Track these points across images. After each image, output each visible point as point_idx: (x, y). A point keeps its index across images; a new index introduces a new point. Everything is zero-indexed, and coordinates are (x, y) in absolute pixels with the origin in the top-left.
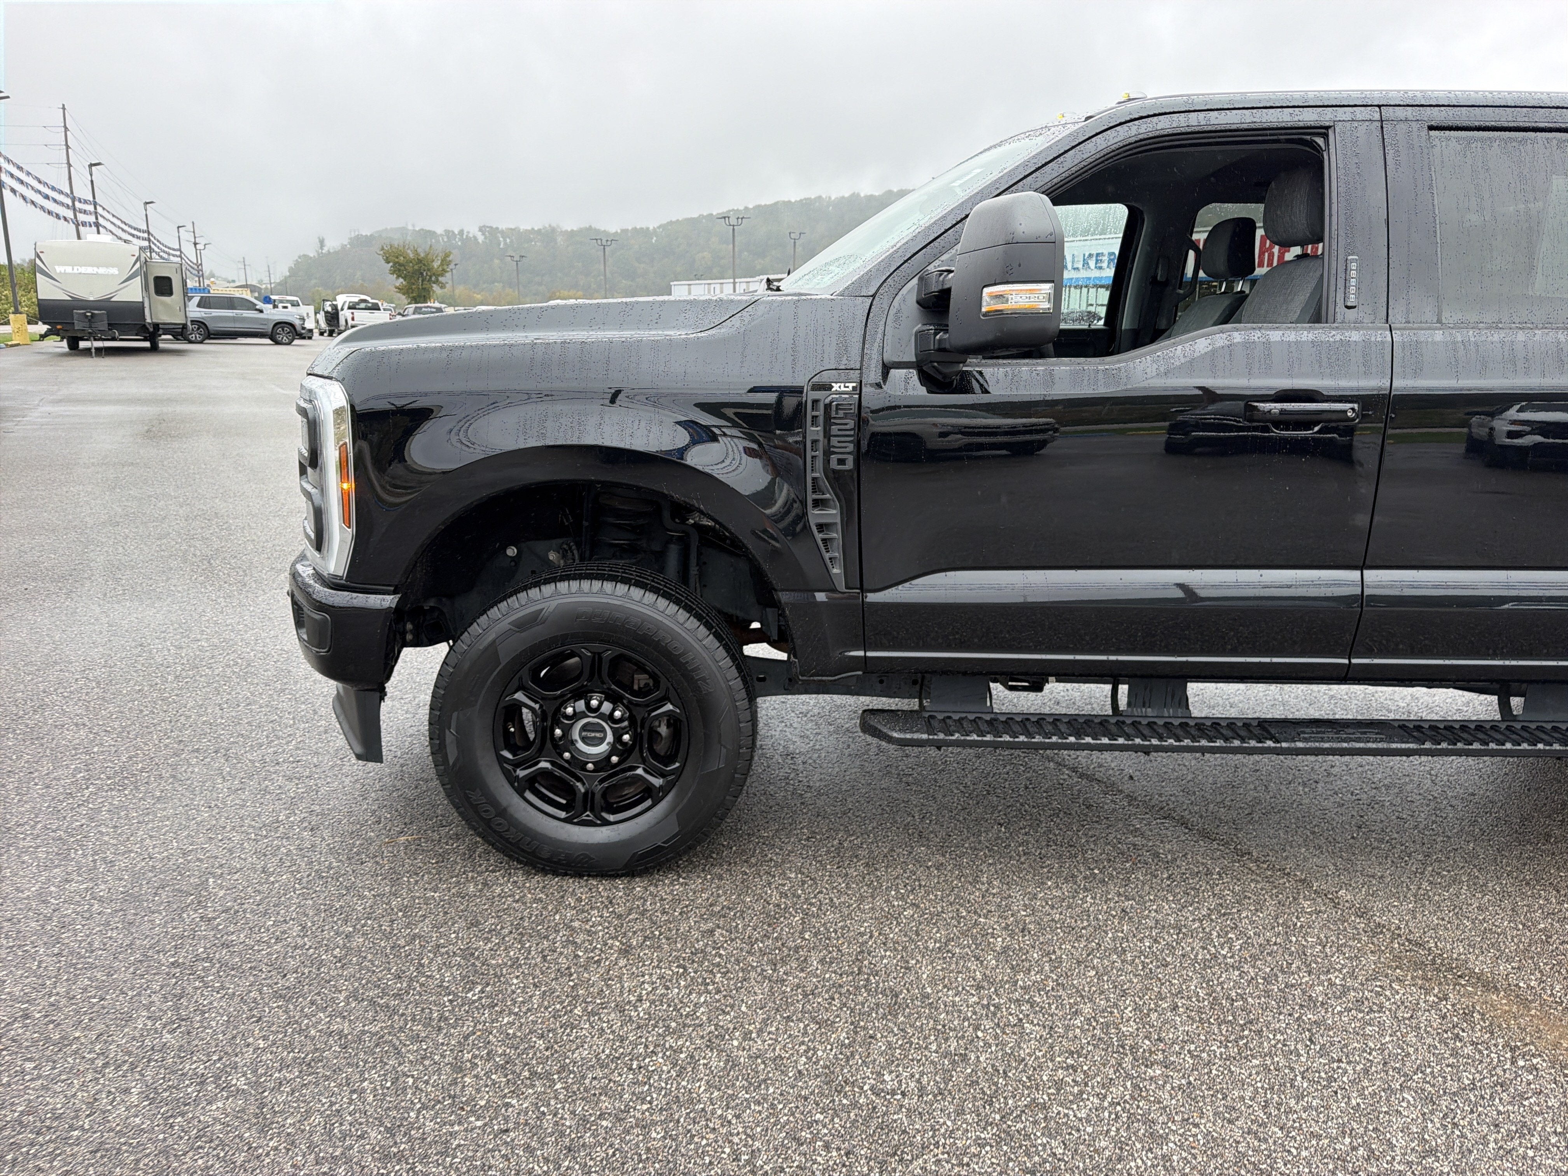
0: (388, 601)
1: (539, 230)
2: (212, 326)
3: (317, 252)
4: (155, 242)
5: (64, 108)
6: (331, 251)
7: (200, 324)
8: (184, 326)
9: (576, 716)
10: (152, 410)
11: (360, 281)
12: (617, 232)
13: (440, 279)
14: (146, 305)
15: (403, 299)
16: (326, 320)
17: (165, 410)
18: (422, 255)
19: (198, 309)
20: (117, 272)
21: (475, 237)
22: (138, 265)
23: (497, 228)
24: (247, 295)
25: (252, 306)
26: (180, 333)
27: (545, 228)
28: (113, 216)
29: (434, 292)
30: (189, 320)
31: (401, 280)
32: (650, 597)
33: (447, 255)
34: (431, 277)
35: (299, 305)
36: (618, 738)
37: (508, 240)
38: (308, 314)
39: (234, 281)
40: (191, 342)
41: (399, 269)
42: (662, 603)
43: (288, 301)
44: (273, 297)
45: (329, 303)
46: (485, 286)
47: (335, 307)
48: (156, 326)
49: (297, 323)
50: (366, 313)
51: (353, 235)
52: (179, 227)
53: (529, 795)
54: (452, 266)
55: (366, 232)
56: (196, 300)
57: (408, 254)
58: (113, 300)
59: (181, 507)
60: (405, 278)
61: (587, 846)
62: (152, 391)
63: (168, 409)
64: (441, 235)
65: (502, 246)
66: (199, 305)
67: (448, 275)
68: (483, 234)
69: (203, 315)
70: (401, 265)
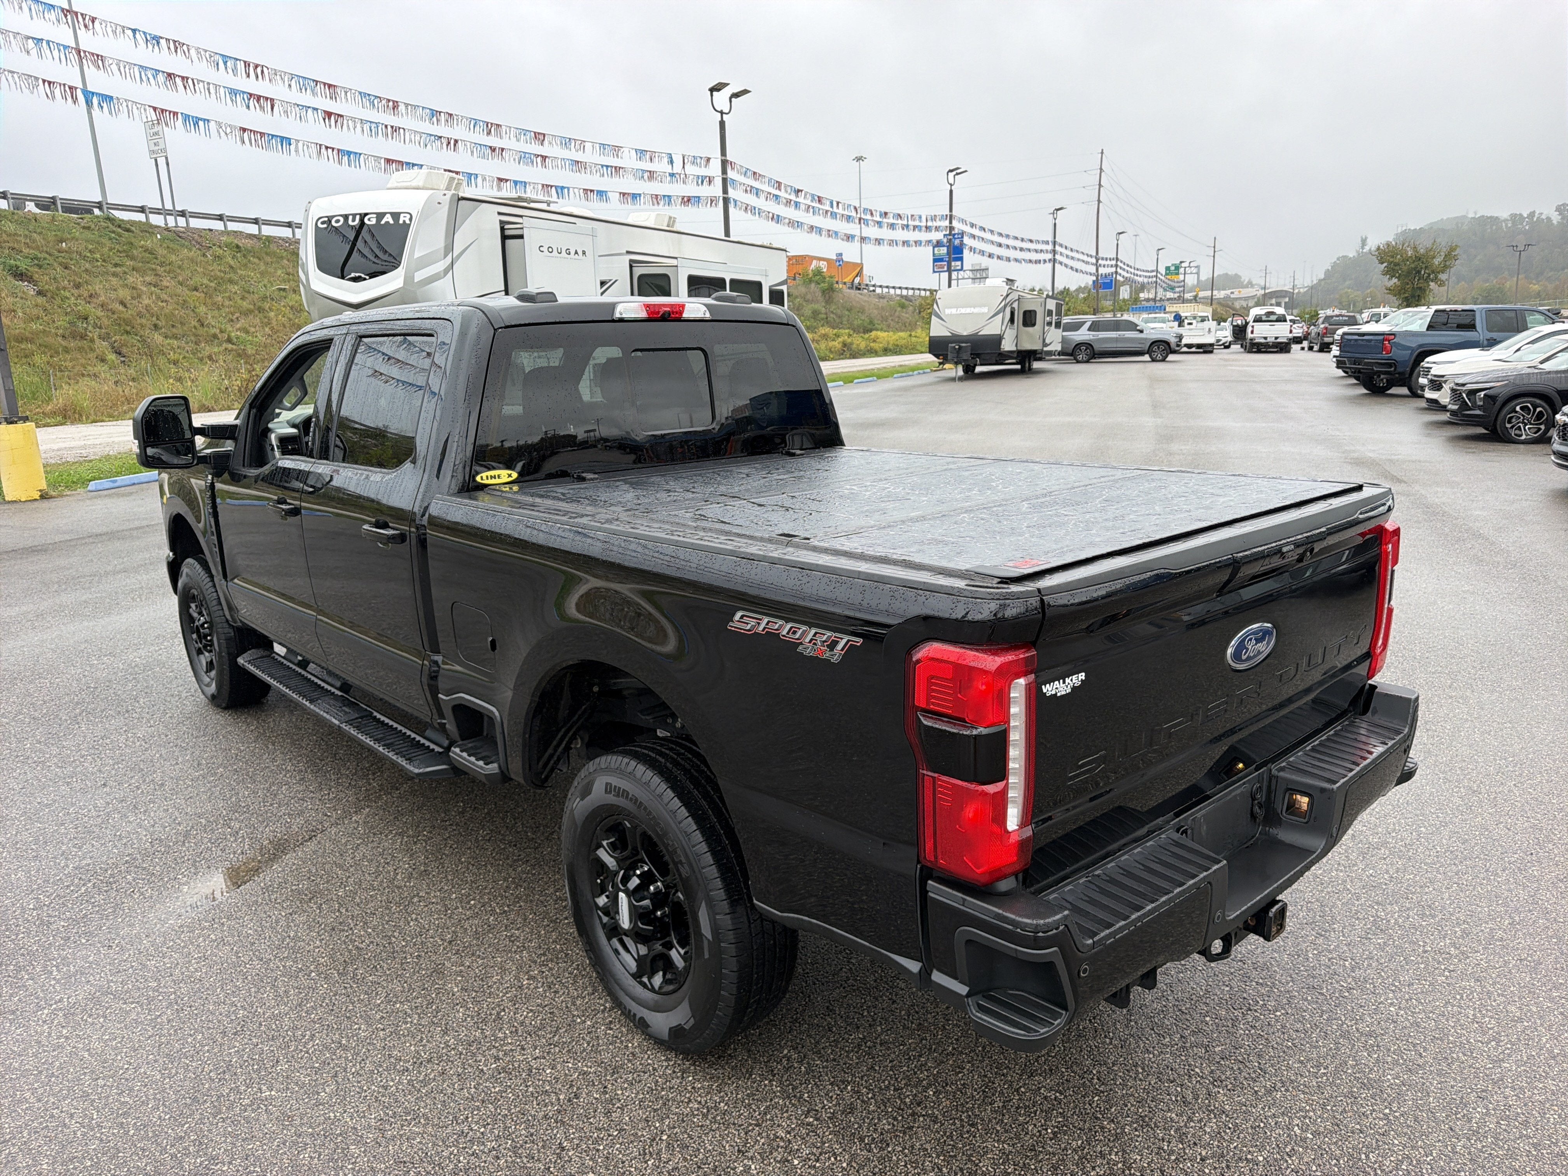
2: (1097, 347)
3: (1358, 252)
5: (1102, 153)
7: (1088, 345)
13: (1441, 276)
14: (1006, 336)
15: (1392, 299)
16: (1234, 333)
19: (1088, 333)
20: (987, 310)
21: (1549, 219)
22: (1005, 302)
25: (1134, 327)
29: (1431, 290)
30: (1079, 343)
31: (1395, 280)
34: (1429, 275)
40: (1079, 362)
41: (1393, 269)
47: (1245, 321)
48: (1023, 352)
49: (1172, 340)
50: (1267, 326)
51: (1400, 231)
57: (1406, 251)
60: (1398, 278)
64: (1506, 220)
67: (1451, 271)
69: (1091, 337)
70: (1397, 264)
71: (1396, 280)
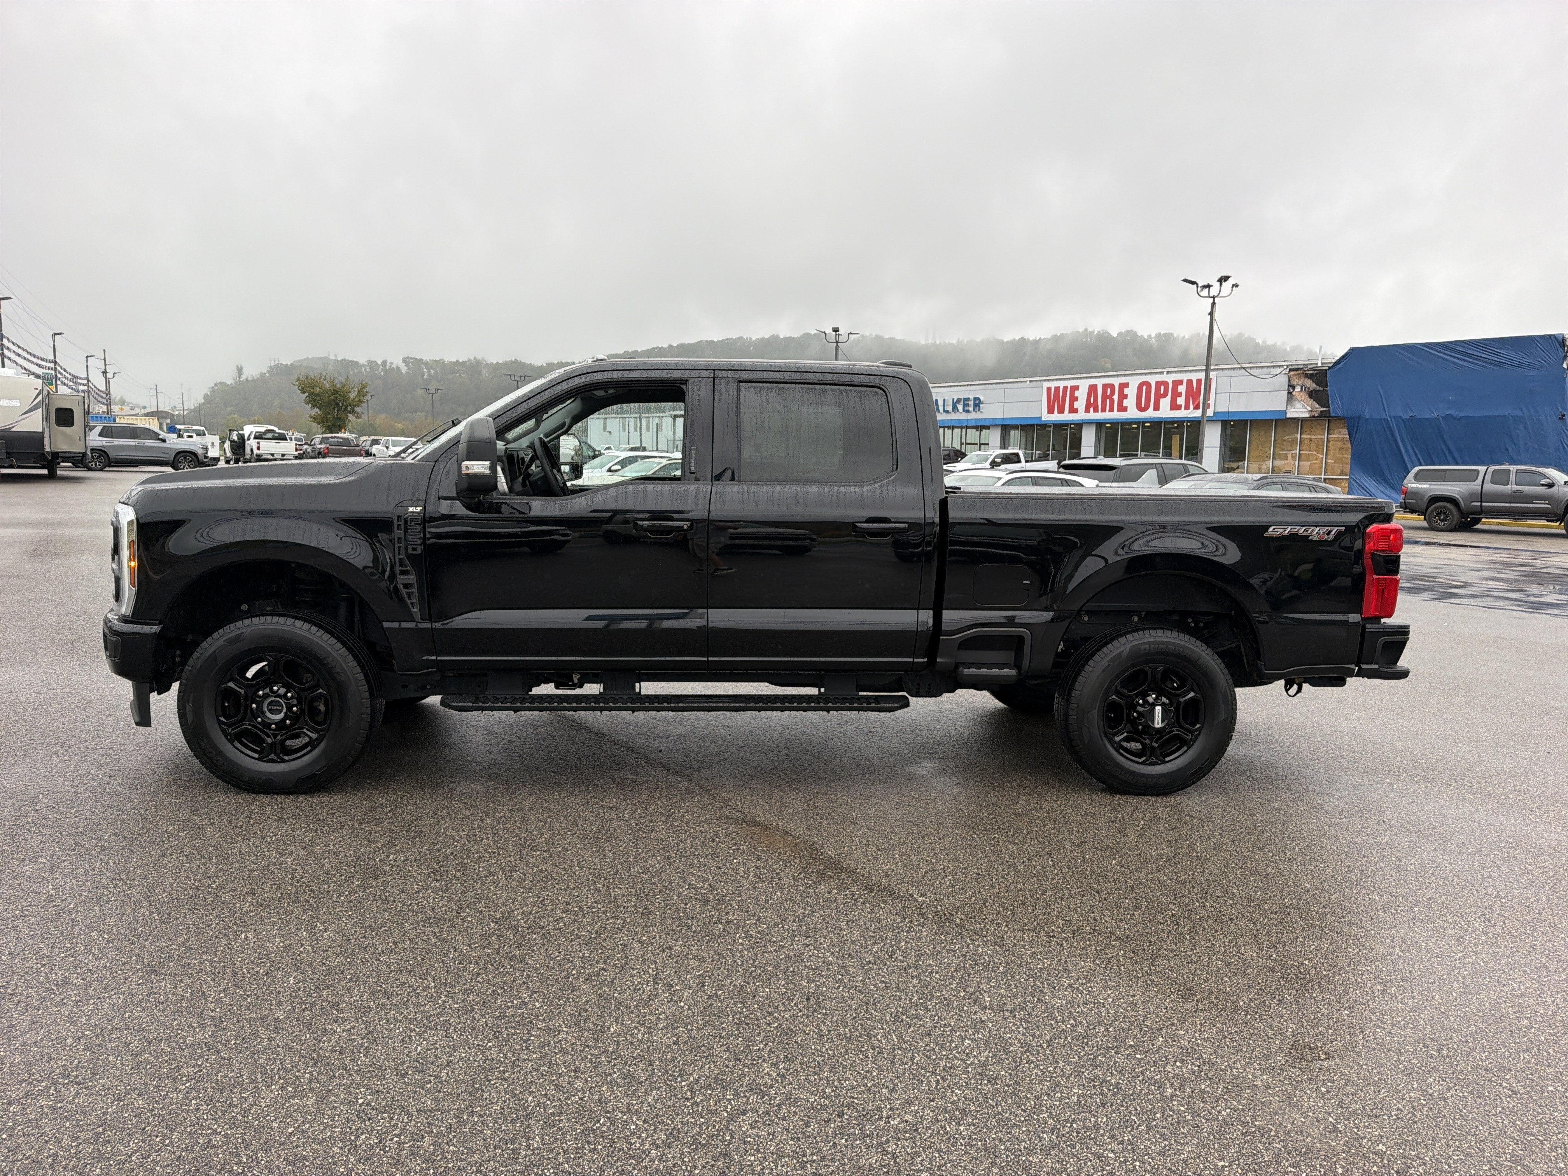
0: (155, 629)
1: (464, 362)
2: (113, 454)
3: (235, 379)
4: (62, 371)
6: (250, 379)
7: (100, 452)
8: (84, 455)
9: (266, 696)
10: (42, 532)
11: (278, 409)
12: (542, 366)
13: (356, 409)
14: (46, 435)
15: (316, 427)
16: (232, 449)
17: (54, 532)
18: (338, 386)
19: (100, 438)
20: (18, 404)
21: (398, 368)
22: (40, 398)
23: (421, 360)
24: (153, 425)
25: (155, 436)
26: (80, 461)
27: (469, 360)
28: (19, 347)
29: (349, 421)
30: (89, 449)
32: (307, 626)
33: (364, 386)
34: (347, 407)
35: (205, 435)
36: (289, 708)
37: (432, 372)
38: (213, 443)
39: (145, 408)
40: (90, 470)
41: (314, 399)
42: (314, 629)
43: (194, 431)
44: (178, 427)
45: (236, 433)
46: (407, 415)
47: (241, 437)
48: (55, 455)
49: (200, 452)
50: (272, 443)
51: (272, 364)
52: (87, 357)
53: (236, 743)
54: (368, 397)
55: (286, 361)
56: (98, 429)
57: (324, 385)
58: (13, 430)
59: (56, 607)
60: (320, 409)
61: (271, 773)
62: (43, 516)
63: (56, 532)
64: (364, 365)
65: (425, 377)
66: (101, 435)
67: (364, 405)
68: (407, 365)
69: (105, 444)
70: (317, 395)
71: (317, 410)
